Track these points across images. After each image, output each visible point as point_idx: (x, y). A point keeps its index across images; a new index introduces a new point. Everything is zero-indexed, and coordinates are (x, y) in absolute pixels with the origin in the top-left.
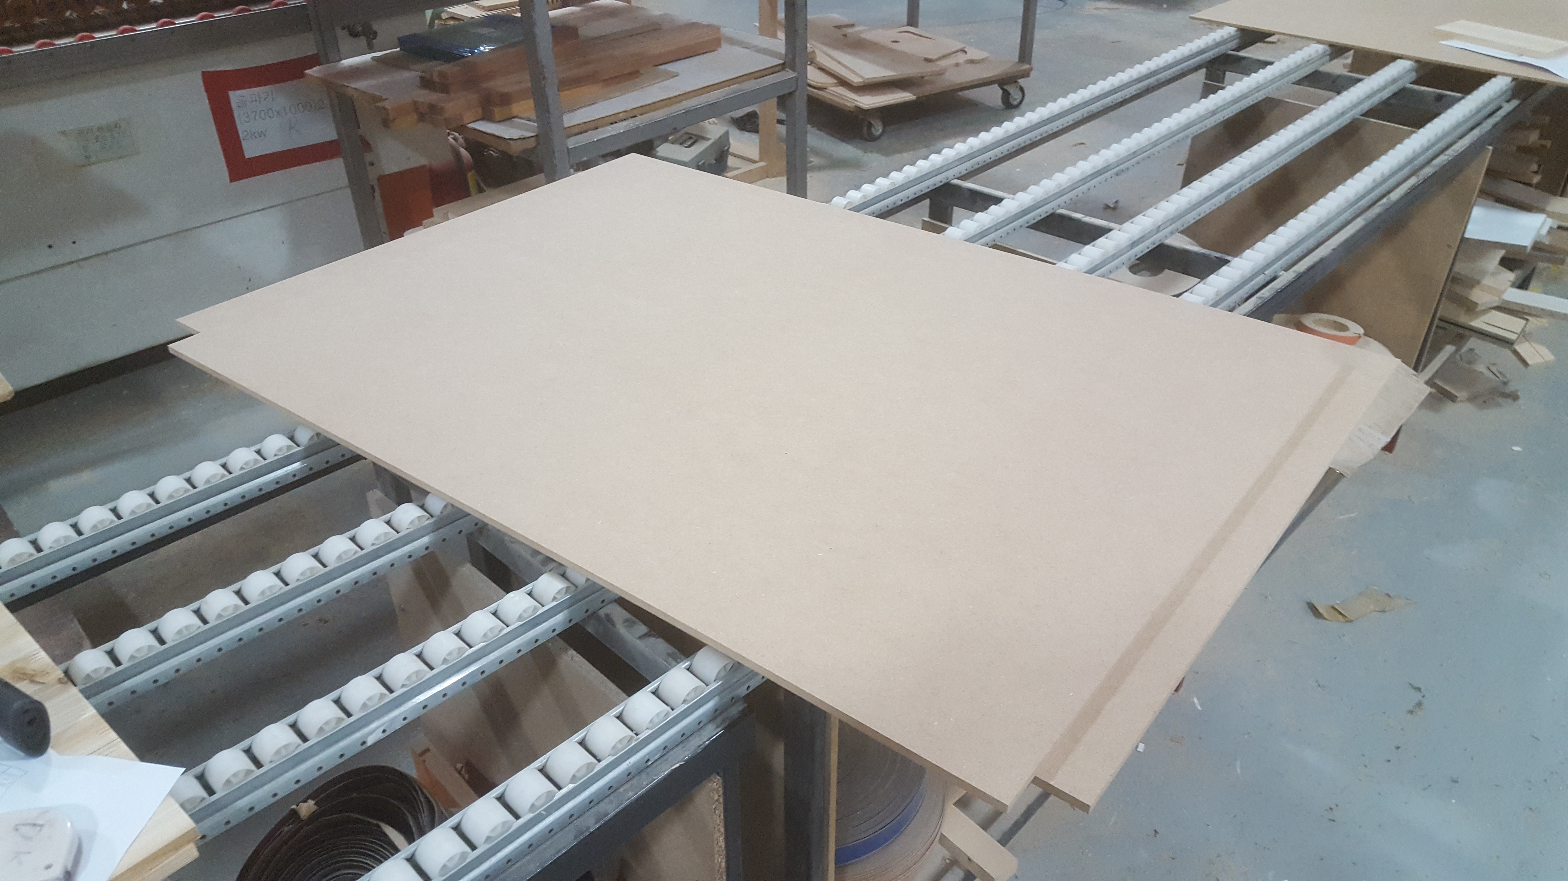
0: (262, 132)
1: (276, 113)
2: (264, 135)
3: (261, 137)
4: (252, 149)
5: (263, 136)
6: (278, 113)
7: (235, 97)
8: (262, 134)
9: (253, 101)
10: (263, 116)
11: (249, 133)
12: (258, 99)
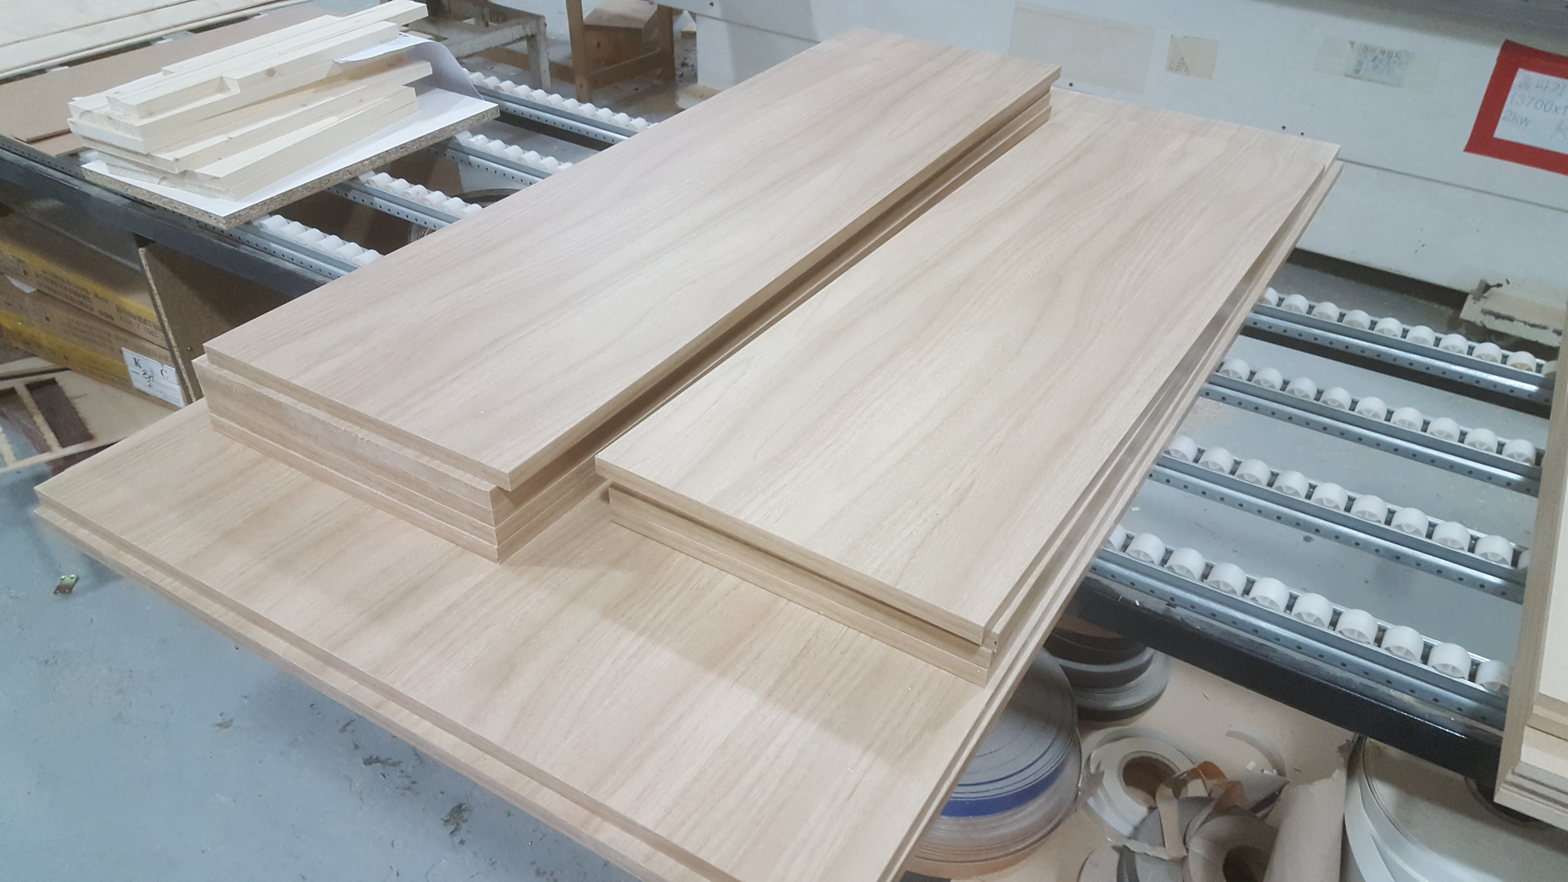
0: (1526, 119)
1: (1554, 108)
2: (1526, 124)
3: (1522, 123)
4: (1504, 131)
5: (1524, 124)
6: (1556, 109)
7: (1522, 75)
8: (1526, 121)
9: (1537, 87)
10: (1539, 106)
11: (1512, 116)
12: (1544, 86)
